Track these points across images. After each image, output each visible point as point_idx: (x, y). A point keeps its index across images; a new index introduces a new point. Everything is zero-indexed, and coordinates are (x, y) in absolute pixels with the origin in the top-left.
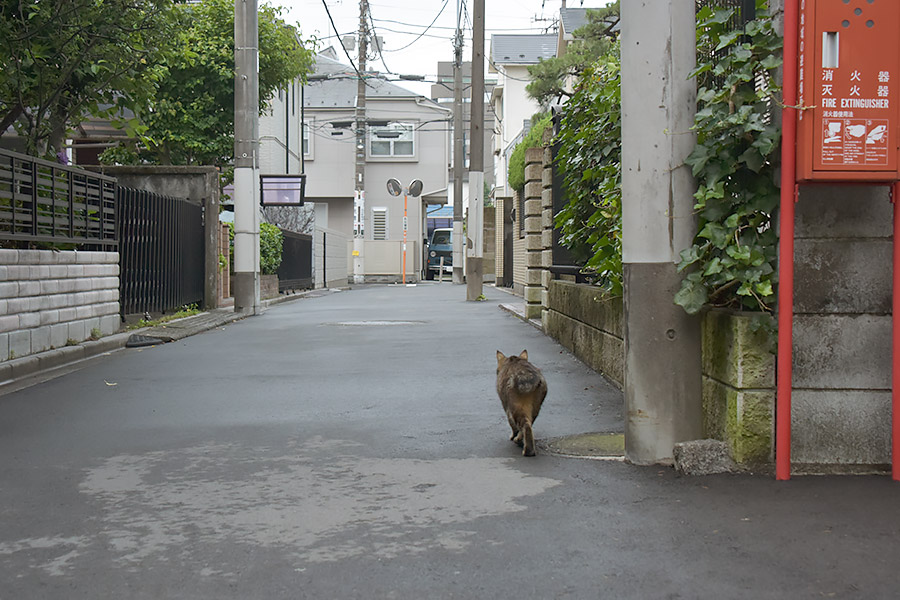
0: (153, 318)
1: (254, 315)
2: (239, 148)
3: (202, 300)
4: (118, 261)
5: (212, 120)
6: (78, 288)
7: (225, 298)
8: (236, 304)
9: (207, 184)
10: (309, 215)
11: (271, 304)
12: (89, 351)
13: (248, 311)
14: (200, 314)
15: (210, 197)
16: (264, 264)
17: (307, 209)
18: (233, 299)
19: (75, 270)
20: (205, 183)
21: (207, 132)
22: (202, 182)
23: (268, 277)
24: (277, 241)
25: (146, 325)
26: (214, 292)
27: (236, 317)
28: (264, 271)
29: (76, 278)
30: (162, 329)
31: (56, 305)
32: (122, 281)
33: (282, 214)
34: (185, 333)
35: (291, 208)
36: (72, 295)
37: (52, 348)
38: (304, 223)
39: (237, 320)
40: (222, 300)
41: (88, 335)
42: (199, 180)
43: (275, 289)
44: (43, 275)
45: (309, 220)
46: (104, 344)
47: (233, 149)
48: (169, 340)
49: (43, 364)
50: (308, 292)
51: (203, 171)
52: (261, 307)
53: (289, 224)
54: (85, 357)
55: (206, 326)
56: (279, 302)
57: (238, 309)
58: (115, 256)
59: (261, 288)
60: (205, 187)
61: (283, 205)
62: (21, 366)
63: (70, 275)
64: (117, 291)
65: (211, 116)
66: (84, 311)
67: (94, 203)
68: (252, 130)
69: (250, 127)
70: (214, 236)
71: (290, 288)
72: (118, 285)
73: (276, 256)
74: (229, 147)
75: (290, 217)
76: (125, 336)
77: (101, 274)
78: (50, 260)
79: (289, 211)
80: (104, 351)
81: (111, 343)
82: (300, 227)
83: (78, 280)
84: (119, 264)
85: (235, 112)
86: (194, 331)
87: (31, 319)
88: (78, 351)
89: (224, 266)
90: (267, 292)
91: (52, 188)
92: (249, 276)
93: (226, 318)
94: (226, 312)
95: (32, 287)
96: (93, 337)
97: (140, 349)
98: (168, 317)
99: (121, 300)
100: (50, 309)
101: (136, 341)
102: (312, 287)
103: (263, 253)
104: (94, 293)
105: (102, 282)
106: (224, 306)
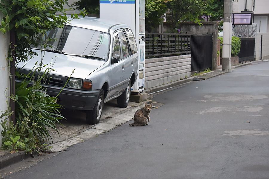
0: (198, 73)
1: (229, 72)
2: (225, 15)
3: (211, 67)
4: (191, 57)
5: (216, 6)
6: (183, 65)
7: (219, 66)
8: (223, 68)
9: (214, 28)
10: (254, 29)
11: (235, 68)
12: (186, 81)
13: (227, 71)
14: (211, 72)
15: (215, 32)
16: (233, 53)
17: (253, 26)
18: (221, 66)
19: (182, 61)
20: (213, 27)
21: (214, 10)
22: (212, 27)
23: (234, 57)
24: (238, 43)
25: (197, 75)
26: (215, 64)
27: (223, 73)
28: (233, 55)
29: (182, 62)
30: (201, 76)
31: (179, 70)
32: (191, 63)
33: (242, 28)
34: (208, 77)
35: (246, 26)
36: (181, 67)
37: (178, 80)
38: (252, 32)
39: (223, 74)
40: (218, 67)
41: (184, 77)
42: (211, 26)
43: (237, 61)
44: (177, 62)
45: (254, 31)
46: (188, 80)
47: (223, 15)
48: (205, 79)
49: (178, 84)
50: (252, 62)
51: (213, 23)
52: (231, 69)
53: (245, 32)
54: (185, 83)
55: (214, 75)
56: (239, 67)
57: (223, 70)
58: (190, 55)
59: (231, 62)
60: (213, 29)
61: (243, 25)
62: (174, 84)
63: (181, 62)
64: (190, 65)
65: (216, 4)
66: (183, 71)
67: (186, 42)
68: (230, 9)
69: (229, 8)
70: (216, 45)
71: (244, 61)
72: (190, 64)
73: (238, 49)
74: (222, 15)
75: (246, 29)
76: (192, 78)
77: (187, 61)
78: (178, 58)
79: (245, 27)
80: (189, 81)
81: (190, 79)
82: (250, 34)
83: (183, 63)
84: (191, 58)
85: (225, 3)
86: (211, 77)
87: (174, 73)
88: (183, 81)
89: (218, 55)
90: (234, 63)
91: (178, 40)
92: (227, 59)
93: (220, 73)
94: (219, 71)
95: (175, 65)
96: (185, 78)
97: (198, 81)
98: (202, 72)
99: (191, 68)
100: (177, 71)
101: (195, 79)
102: (255, 59)
103: (233, 49)
104: (186, 66)
105: (187, 63)
106: (218, 69)
